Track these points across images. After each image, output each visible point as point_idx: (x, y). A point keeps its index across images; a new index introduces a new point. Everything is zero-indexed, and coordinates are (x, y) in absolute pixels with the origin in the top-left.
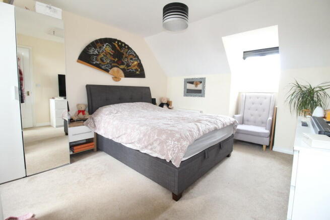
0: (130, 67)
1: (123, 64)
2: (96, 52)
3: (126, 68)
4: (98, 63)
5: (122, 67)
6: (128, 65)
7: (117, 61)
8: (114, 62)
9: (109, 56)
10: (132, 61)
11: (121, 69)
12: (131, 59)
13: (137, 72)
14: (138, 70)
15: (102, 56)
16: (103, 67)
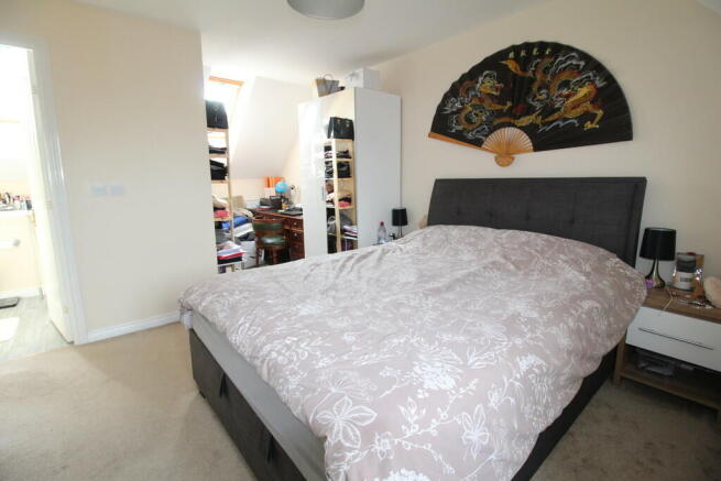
0: (556, 115)
1: (529, 110)
2: (458, 105)
3: (539, 121)
4: (460, 128)
5: (526, 121)
6: (549, 110)
7: (511, 109)
8: (500, 114)
9: (487, 103)
10: (565, 92)
11: (521, 128)
12: (566, 84)
13: (589, 125)
14: (592, 117)
15: (470, 109)
16: (470, 136)
